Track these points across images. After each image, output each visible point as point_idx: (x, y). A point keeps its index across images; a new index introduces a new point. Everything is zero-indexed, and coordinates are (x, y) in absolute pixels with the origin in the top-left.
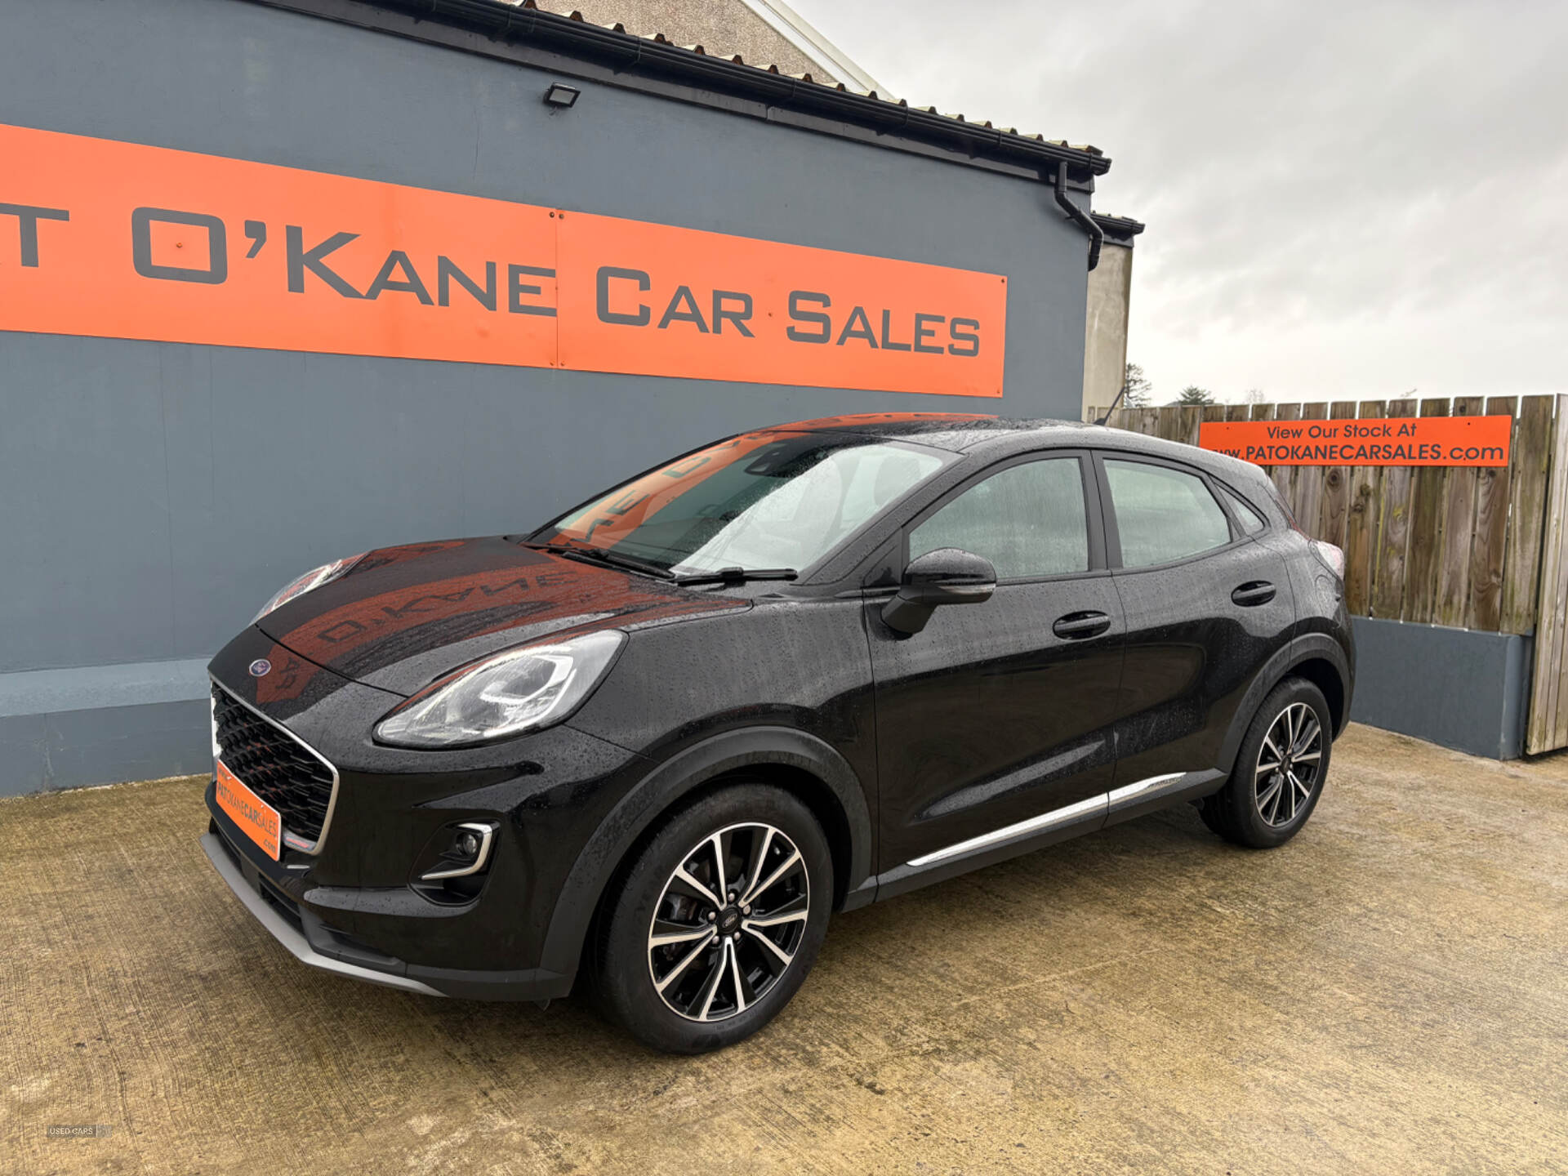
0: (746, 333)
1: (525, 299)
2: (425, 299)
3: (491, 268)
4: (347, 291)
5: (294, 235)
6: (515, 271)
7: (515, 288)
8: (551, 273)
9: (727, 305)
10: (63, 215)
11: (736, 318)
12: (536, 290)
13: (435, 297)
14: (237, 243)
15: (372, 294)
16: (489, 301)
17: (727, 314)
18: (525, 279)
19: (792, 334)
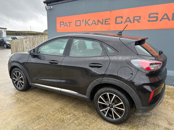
0: (139, 22)
1: (106, 23)
2: (96, 25)
3: (103, 20)
4: (89, 25)
5: (86, 20)
6: (105, 20)
7: (105, 22)
8: (110, 19)
9: (136, 18)
10: (71, 22)
11: (137, 20)
12: (108, 21)
13: (97, 24)
14: (82, 22)
15: (91, 25)
16: (102, 24)
17: (135, 20)
18: (106, 20)
19: (149, 21)
